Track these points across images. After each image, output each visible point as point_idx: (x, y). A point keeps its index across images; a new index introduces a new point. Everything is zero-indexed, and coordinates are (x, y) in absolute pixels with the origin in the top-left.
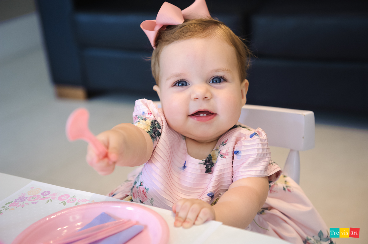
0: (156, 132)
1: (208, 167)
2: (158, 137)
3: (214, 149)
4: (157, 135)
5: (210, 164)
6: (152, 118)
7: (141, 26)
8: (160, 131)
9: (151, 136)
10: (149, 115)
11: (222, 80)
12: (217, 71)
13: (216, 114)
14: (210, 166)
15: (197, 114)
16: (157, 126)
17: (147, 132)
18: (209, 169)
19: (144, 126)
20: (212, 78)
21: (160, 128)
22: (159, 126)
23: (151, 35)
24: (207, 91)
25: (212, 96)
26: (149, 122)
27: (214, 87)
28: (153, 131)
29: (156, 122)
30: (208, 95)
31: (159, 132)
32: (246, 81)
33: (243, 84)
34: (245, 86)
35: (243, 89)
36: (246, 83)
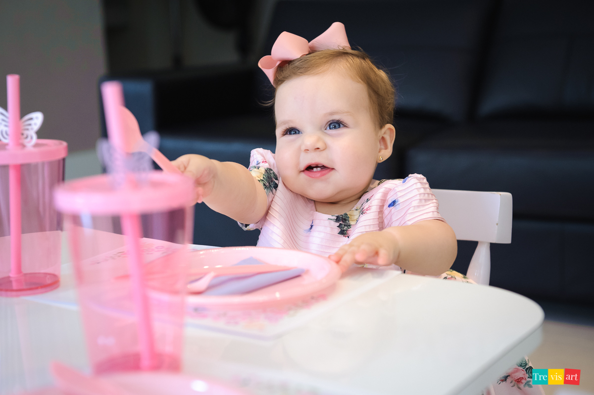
0: (271, 182)
1: (344, 228)
2: (274, 189)
3: (353, 209)
4: (272, 186)
5: (347, 225)
6: (266, 165)
7: (260, 65)
8: (276, 182)
9: (264, 185)
10: (264, 163)
11: (341, 125)
12: (332, 114)
13: (333, 169)
14: (346, 227)
15: (309, 168)
16: (272, 175)
17: (259, 181)
18: (344, 230)
19: (257, 174)
20: (329, 123)
21: (277, 179)
22: (275, 177)
23: (270, 73)
24: (319, 139)
25: (326, 147)
26: (262, 170)
27: (329, 135)
28: (267, 180)
29: (272, 172)
30: (319, 145)
31: (276, 184)
32: (389, 126)
33: (384, 130)
34: (388, 132)
35: (385, 136)
36: (390, 129)
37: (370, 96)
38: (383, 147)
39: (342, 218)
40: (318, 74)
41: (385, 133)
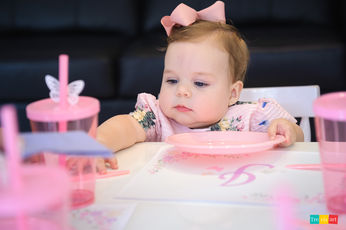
0: (150, 121)
2: (152, 126)
4: (150, 124)
9: (144, 125)
16: (151, 116)
17: (140, 122)
19: (140, 116)
21: (155, 118)
22: (153, 117)
26: (144, 113)
28: (146, 121)
29: (152, 113)
31: (154, 122)
32: (240, 82)
33: (235, 85)
34: (238, 86)
35: (235, 88)
36: (240, 84)
37: (230, 61)
38: (233, 95)
39: (215, 128)
40: (196, 42)
41: (236, 86)
